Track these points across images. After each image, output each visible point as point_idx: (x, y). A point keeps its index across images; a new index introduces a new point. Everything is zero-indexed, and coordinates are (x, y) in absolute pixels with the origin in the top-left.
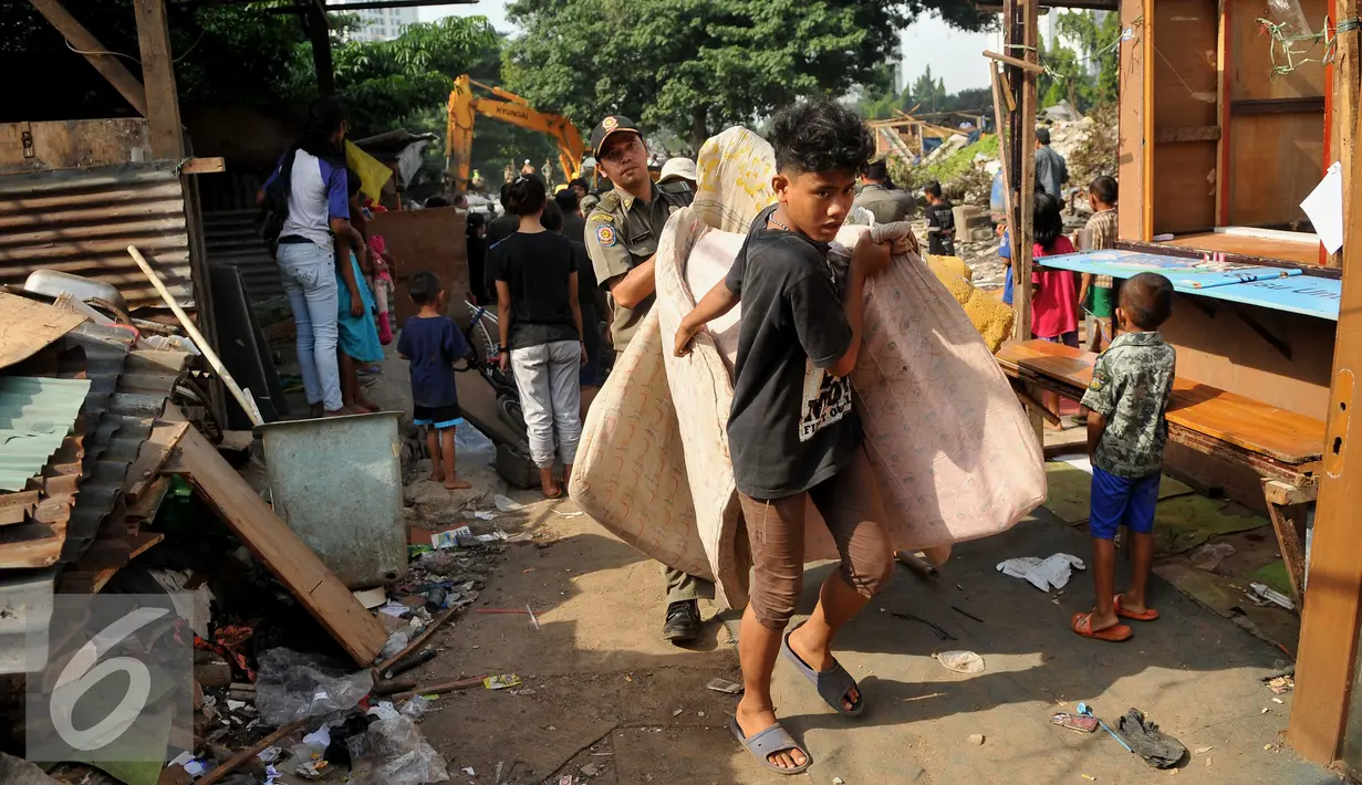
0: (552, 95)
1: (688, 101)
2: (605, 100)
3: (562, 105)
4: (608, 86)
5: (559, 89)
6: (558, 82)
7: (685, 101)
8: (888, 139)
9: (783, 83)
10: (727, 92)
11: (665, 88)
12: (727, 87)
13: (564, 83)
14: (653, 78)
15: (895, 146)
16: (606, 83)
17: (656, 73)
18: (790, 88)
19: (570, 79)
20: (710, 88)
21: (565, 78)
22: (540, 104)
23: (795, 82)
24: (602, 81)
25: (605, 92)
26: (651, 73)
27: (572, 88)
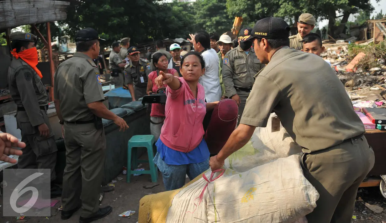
0: (238, 10)
1: (291, 11)
2: (259, 12)
3: (242, 13)
4: (260, 6)
5: (241, 8)
6: (241, 5)
7: (289, 11)
8: (379, 28)
9: (333, 2)
10: (307, 8)
11: (281, 6)
12: (308, 6)
13: (243, 5)
14: (278, 3)
15: (382, 31)
16: (259, 5)
17: (279, 1)
18: (335, 5)
19: (246, 4)
20: (301, 6)
21: (244, 3)
22: (233, 13)
23: (338, 2)
24: (258, 4)
25: (259, 9)
26: (278, 1)
27: (246, 7)
